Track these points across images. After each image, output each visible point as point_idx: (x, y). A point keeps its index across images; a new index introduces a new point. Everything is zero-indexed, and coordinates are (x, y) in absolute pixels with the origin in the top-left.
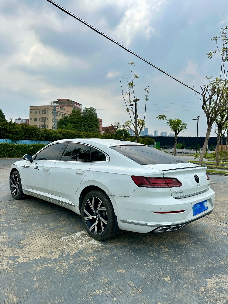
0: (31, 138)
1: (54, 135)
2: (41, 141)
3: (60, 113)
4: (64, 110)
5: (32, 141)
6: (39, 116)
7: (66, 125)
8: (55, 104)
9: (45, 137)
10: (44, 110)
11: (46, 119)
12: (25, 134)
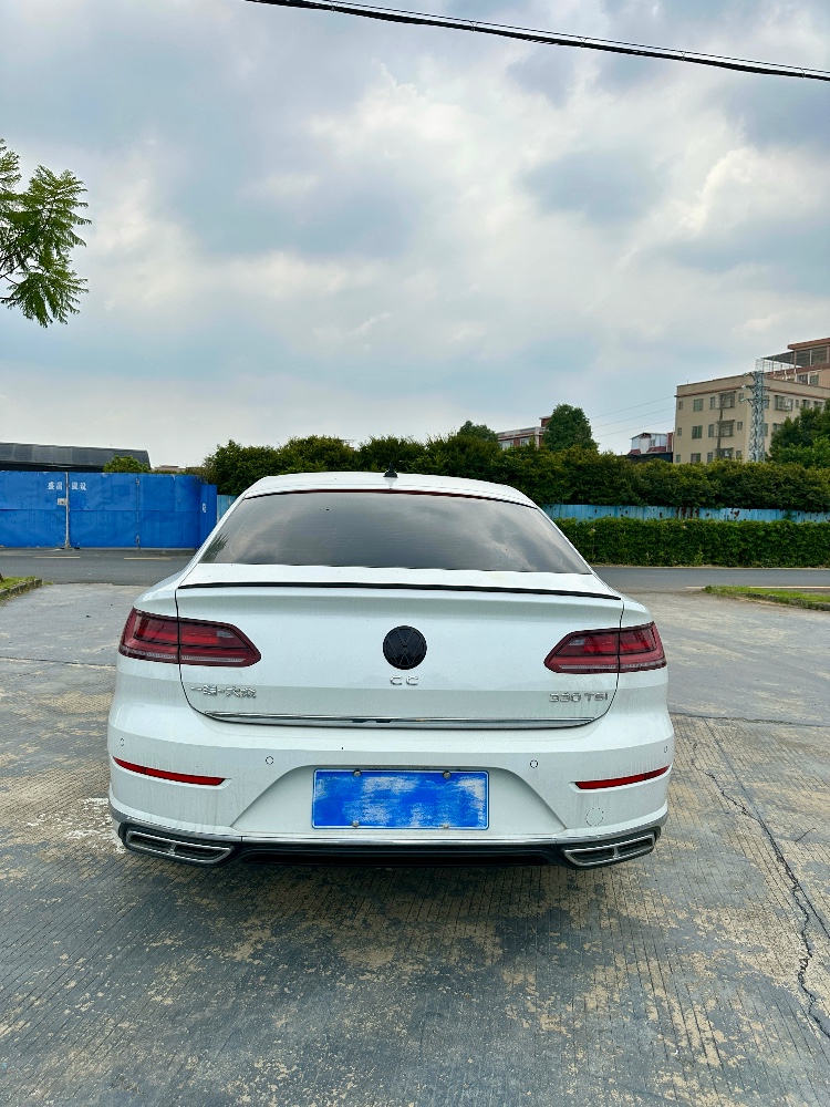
0: (596, 497)
1: (685, 481)
2: (633, 508)
3: (791, 397)
4: (815, 382)
5: (598, 508)
6: (708, 418)
7: (809, 443)
8: (778, 366)
9: (649, 492)
10: (726, 392)
11: (735, 427)
12: (574, 485)
